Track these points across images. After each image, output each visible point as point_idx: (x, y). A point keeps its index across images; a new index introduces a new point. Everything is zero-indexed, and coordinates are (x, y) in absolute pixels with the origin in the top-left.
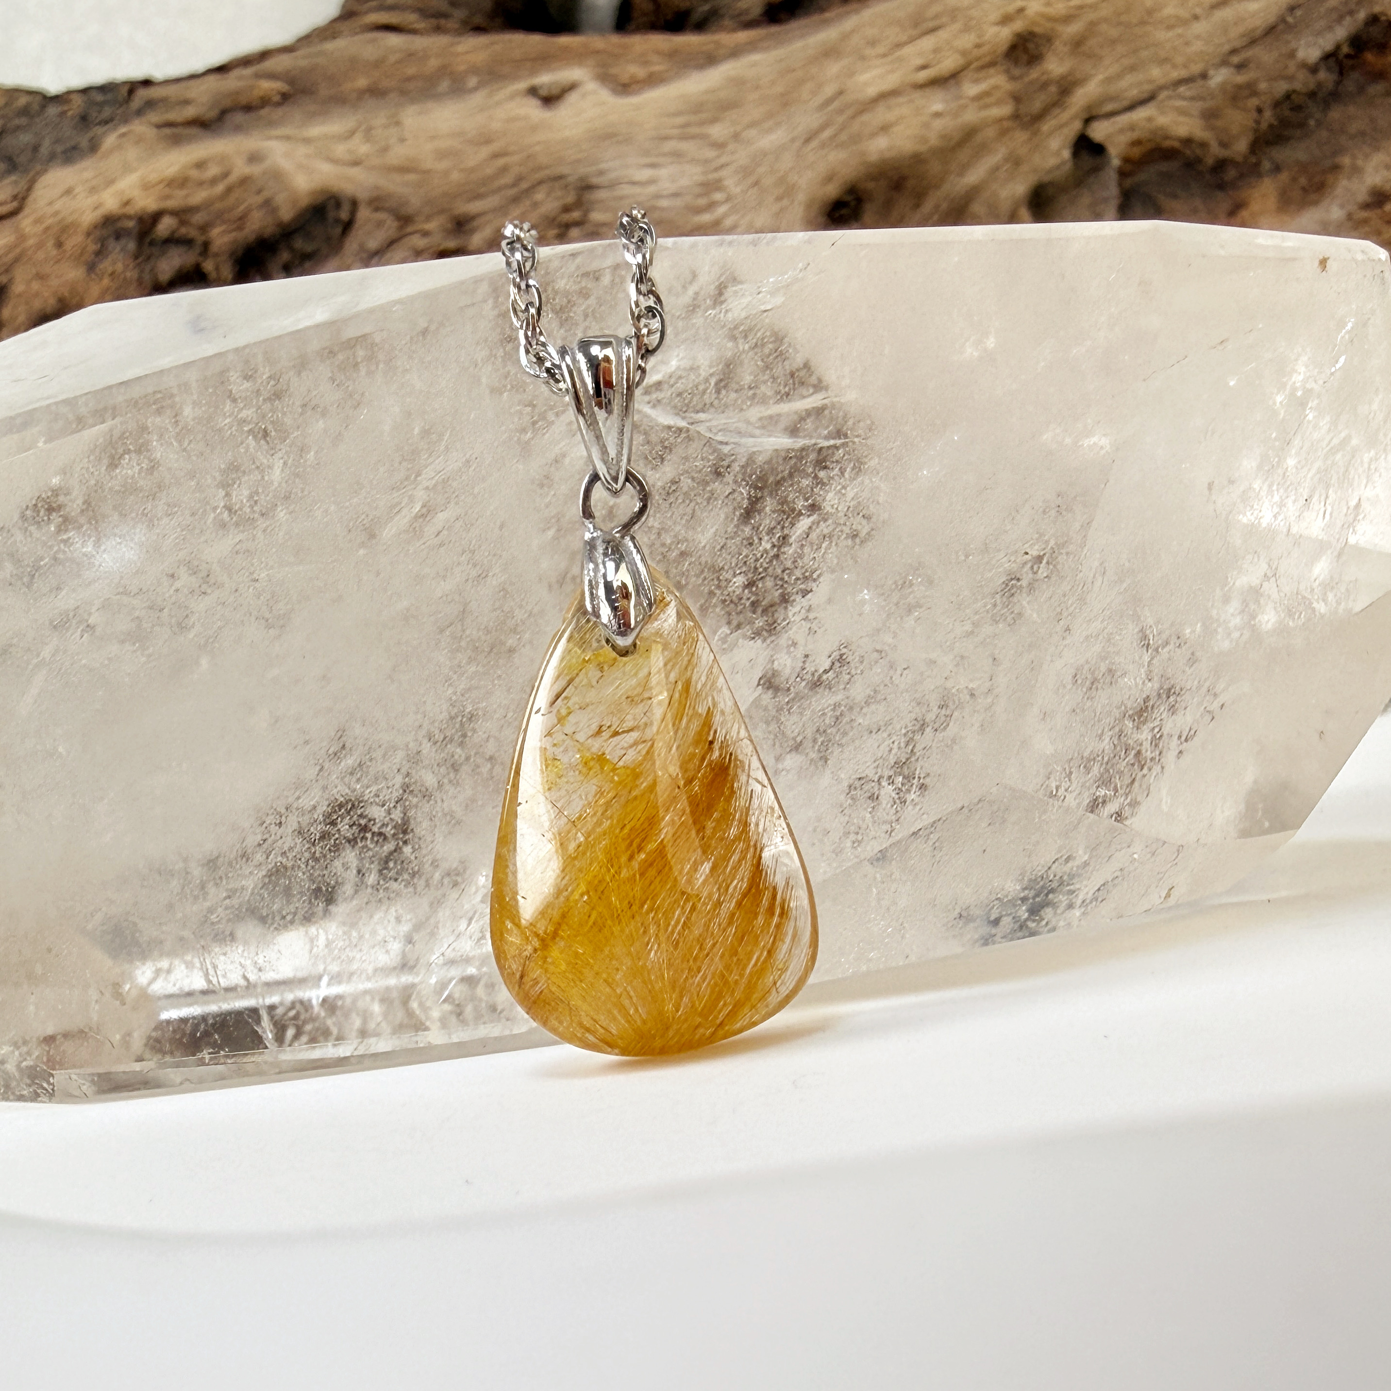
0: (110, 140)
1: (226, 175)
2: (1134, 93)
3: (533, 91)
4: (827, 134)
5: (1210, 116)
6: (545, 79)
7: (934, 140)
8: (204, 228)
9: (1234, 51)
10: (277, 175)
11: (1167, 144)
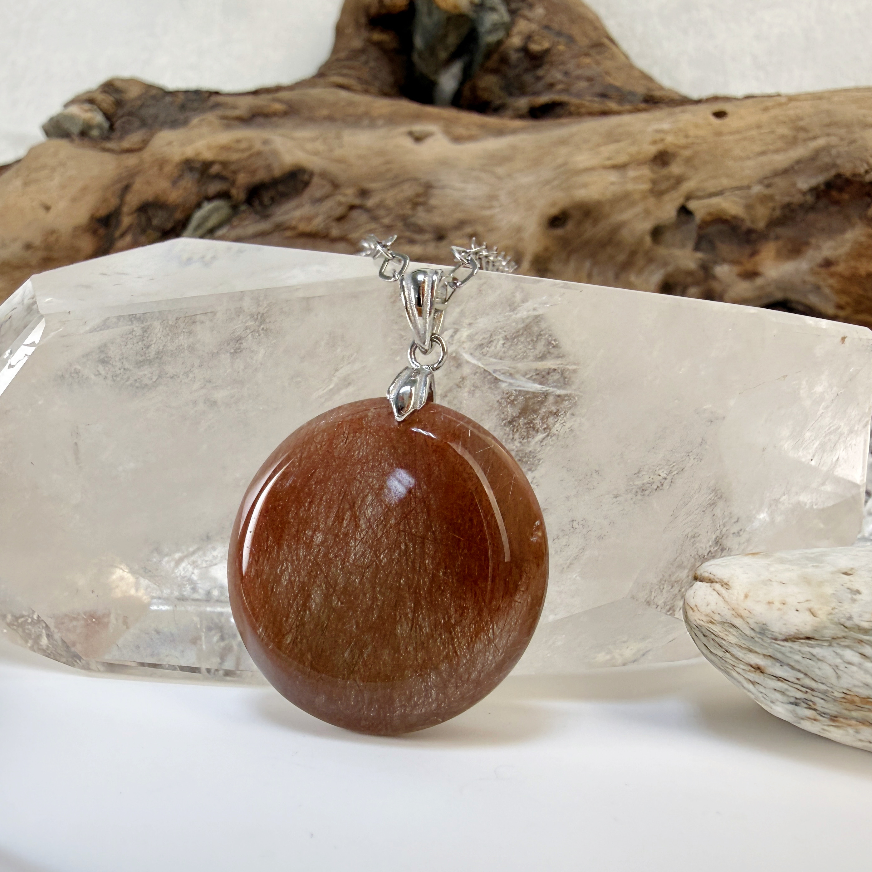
0: (195, 121)
1: (249, 148)
2: (712, 190)
3: (411, 134)
4: (556, 183)
5: (749, 207)
6: (418, 128)
7: (609, 195)
8: (235, 172)
9: (766, 178)
10: (275, 153)
11: (725, 217)
